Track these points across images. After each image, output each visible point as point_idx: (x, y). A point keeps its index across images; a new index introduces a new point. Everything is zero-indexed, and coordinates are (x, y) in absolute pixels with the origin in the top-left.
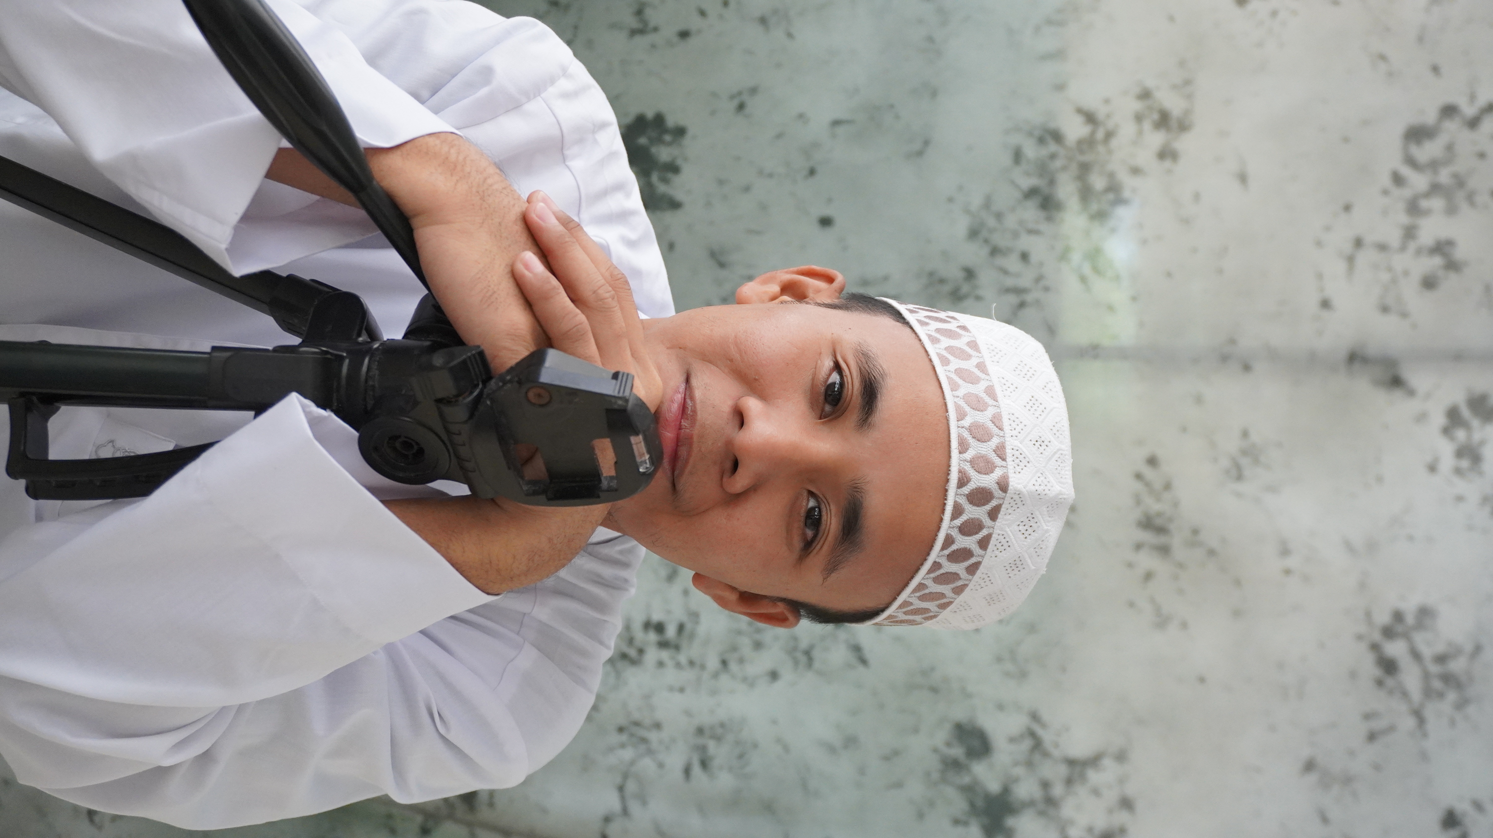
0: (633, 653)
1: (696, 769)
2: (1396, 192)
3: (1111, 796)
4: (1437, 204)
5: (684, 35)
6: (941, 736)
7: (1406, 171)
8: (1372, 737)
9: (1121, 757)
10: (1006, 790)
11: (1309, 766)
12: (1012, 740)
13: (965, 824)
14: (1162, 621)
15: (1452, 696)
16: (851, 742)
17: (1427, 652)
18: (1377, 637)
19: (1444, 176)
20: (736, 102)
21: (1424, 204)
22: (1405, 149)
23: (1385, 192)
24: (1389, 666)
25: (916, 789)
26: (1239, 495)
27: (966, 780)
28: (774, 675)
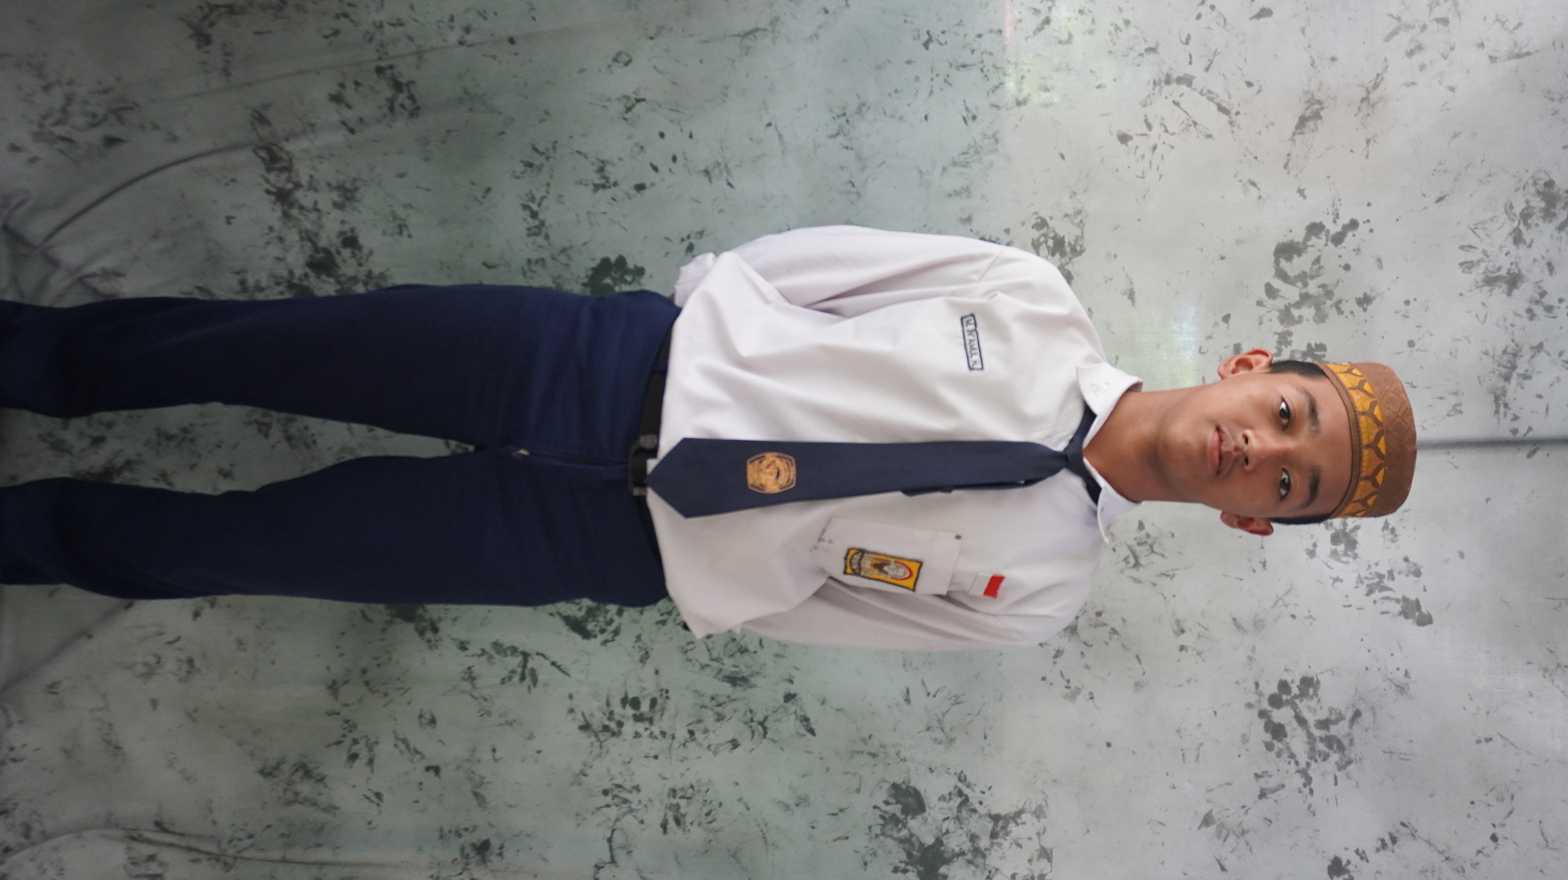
0: (613, 725)
1: (671, 824)
2: (1269, 303)
3: (1032, 848)
4: (1307, 312)
5: (640, 187)
6: (882, 795)
7: (1277, 284)
8: (1263, 795)
9: (1039, 813)
10: (939, 842)
11: (1207, 820)
12: (942, 798)
13: (905, 871)
14: (1072, 694)
15: (1335, 757)
16: (802, 801)
17: (1311, 719)
18: (1265, 705)
19: (1313, 287)
20: (686, 244)
21: (1295, 313)
22: (1277, 262)
23: (1260, 303)
24: (1277, 731)
25: (860, 841)
26: (1137, 581)
27: (904, 833)
28: (735, 744)
